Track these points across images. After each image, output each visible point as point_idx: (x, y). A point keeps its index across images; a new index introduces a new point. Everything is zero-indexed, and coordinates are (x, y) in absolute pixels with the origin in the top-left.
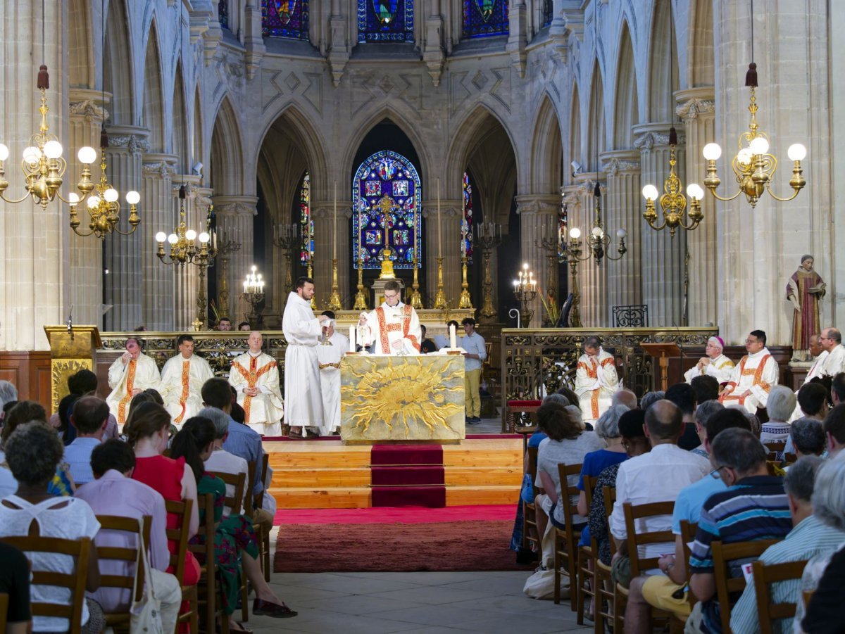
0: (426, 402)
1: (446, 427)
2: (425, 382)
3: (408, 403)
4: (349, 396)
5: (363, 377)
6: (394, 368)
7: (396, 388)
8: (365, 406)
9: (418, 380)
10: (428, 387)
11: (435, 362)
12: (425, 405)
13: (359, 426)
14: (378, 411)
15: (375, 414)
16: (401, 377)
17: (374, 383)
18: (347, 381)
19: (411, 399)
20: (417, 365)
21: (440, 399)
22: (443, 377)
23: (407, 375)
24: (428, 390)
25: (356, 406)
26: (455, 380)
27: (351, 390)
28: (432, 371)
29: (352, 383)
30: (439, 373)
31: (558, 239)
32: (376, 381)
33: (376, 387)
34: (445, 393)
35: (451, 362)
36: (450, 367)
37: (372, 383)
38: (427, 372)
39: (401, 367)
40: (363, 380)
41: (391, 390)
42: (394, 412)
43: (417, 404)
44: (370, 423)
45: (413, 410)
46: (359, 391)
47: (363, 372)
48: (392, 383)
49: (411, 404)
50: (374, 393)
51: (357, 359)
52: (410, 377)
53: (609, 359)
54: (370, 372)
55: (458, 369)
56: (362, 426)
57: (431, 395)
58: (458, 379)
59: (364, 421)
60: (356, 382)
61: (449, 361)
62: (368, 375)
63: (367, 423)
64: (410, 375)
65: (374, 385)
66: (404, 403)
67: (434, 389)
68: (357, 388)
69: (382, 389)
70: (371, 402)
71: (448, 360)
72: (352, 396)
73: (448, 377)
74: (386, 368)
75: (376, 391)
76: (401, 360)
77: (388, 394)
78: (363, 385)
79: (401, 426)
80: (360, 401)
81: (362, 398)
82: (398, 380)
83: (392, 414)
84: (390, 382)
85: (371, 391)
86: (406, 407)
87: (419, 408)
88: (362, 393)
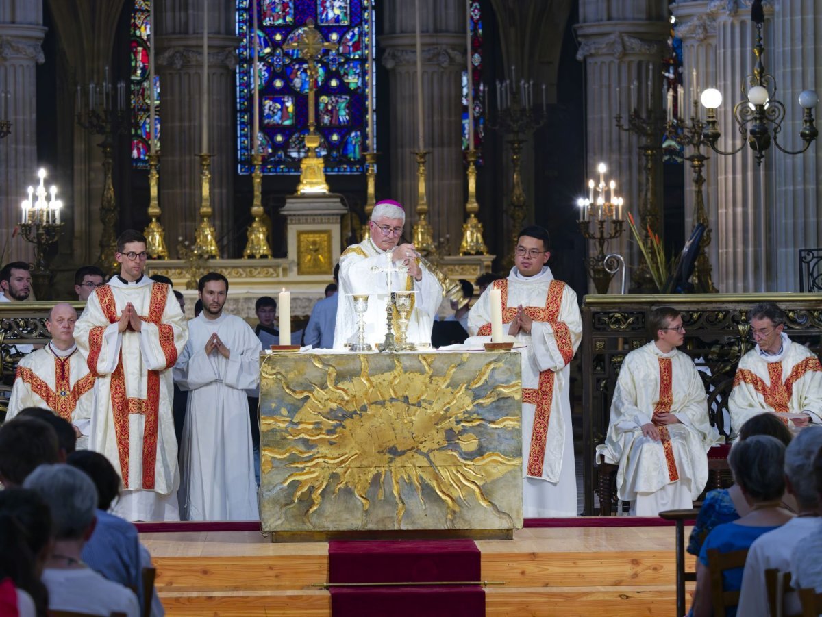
0: (440, 449)
1: (483, 504)
2: (437, 408)
3: (404, 453)
4: (278, 438)
5: (307, 397)
6: (372, 379)
7: (378, 421)
8: (311, 459)
9: (424, 405)
10: (444, 418)
11: (459, 365)
12: (438, 458)
13: (300, 500)
14: (339, 470)
15: (334, 476)
16: (387, 398)
17: (332, 410)
18: (273, 405)
19: (410, 443)
20: (423, 372)
21: (469, 444)
22: (476, 397)
23: (400, 394)
24: (445, 425)
25: (293, 459)
26: (501, 403)
27: (283, 425)
28: (454, 385)
29: (284, 411)
30: (467, 389)
31: (665, 112)
32: (334, 406)
33: (336, 418)
34: (480, 432)
35: (492, 366)
36: (491, 376)
37: (327, 410)
38: (443, 387)
39: (388, 376)
40: (307, 405)
41: (367, 425)
42: (373, 471)
43: (422, 454)
44: (322, 494)
45: (413, 467)
46: (300, 427)
47: (308, 387)
48: (370, 412)
49: (409, 454)
50: (330, 432)
51: (296, 361)
52: (406, 398)
53: (807, 360)
54: (323, 386)
55: (507, 381)
56: (307, 501)
57: (451, 436)
58: (510, 401)
59: (311, 490)
60: (294, 409)
61: (490, 363)
62: (319, 392)
63: (316, 496)
64: (407, 394)
65: (331, 414)
66: (394, 452)
67: (458, 422)
68: (295, 421)
69: (347, 422)
70: (324, 450)
71: (486, 362)
72: (285, 438)
73: (486, 397)
74: (355, 380)
75: (336, 427)
76: (388, 361)
77: (361, 433)
78: (308, 414)
79: (389, 501)
80: (302, 448)
81: (305, 441)
82: (382, 403)
83: (370, 476)
84: (364, 409)
85: (325, 428)
86: (399, 461)
87: (426, 464)
88: (306, 431)
